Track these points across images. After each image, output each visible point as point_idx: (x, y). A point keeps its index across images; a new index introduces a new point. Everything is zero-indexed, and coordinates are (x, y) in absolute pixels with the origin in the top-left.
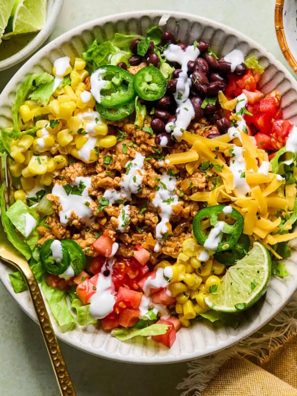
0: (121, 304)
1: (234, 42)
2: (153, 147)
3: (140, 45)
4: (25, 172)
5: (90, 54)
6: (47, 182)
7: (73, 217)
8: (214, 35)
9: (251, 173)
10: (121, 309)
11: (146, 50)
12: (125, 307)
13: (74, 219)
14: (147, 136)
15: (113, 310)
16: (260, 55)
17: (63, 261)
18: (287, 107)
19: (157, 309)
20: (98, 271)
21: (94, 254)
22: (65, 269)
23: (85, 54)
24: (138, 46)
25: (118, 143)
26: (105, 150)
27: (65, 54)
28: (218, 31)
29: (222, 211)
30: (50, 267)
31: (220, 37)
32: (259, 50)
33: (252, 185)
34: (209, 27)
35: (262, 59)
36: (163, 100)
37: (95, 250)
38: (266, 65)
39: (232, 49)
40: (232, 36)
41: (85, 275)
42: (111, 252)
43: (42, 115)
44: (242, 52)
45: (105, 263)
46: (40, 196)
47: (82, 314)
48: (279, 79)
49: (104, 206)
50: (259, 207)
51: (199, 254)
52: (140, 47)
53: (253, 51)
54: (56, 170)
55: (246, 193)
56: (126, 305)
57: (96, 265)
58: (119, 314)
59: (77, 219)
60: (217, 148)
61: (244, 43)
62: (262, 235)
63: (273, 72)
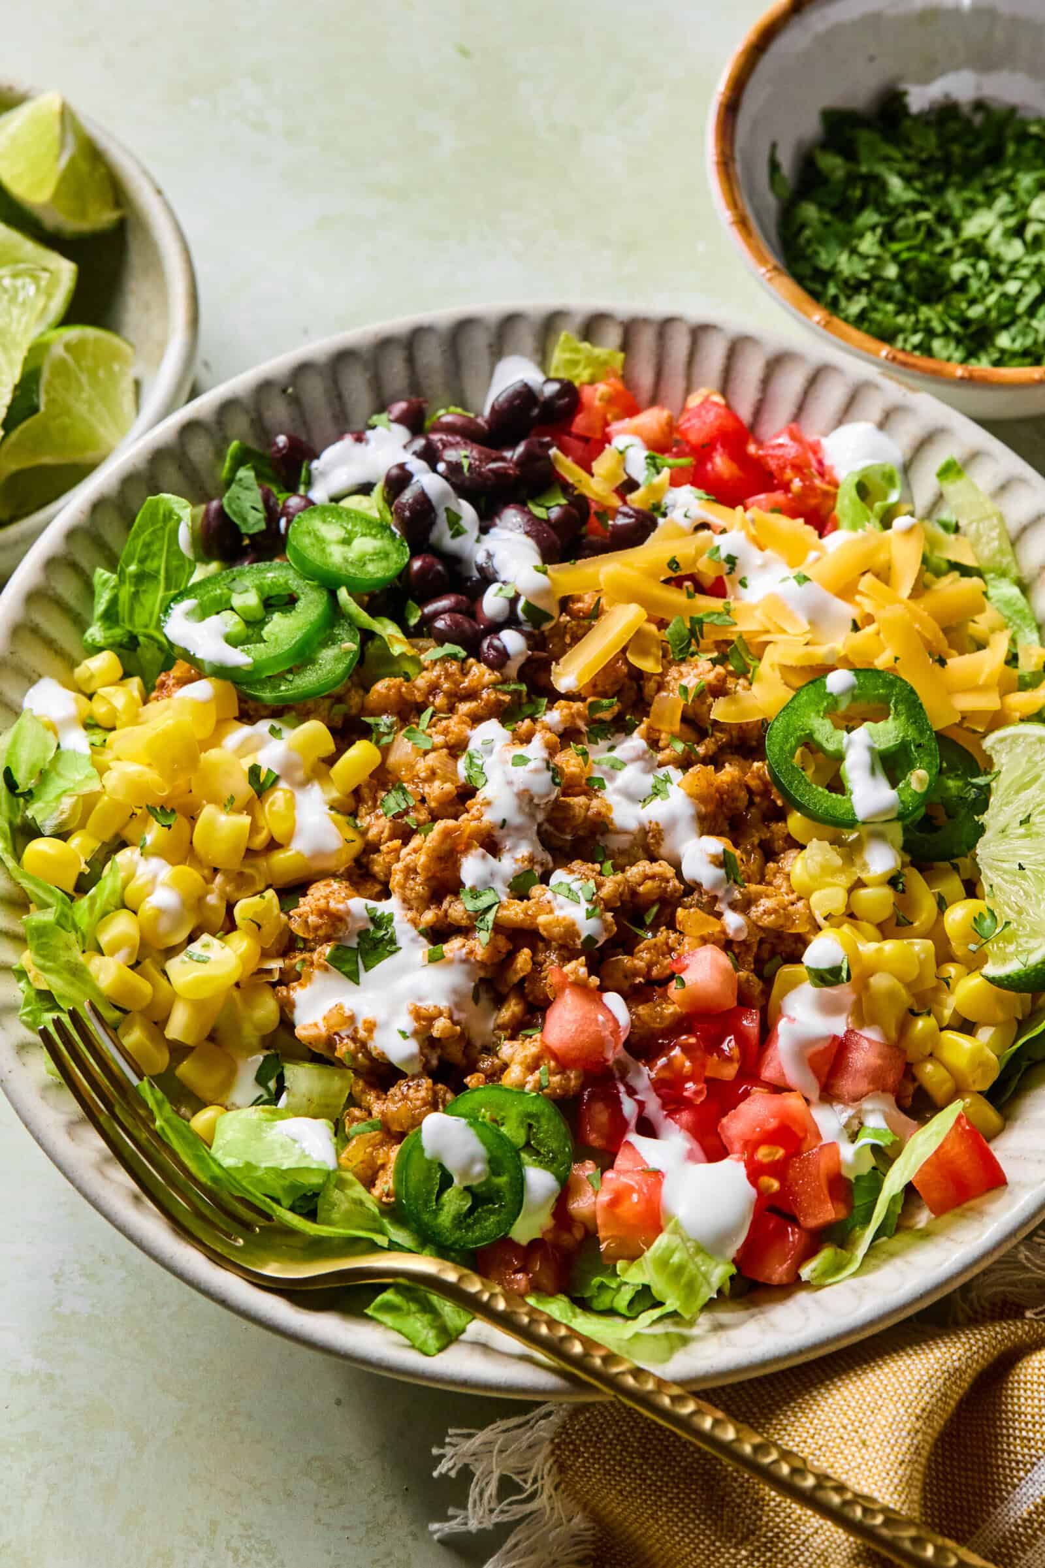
0: (764, 1154)
1: (480, 340)
2: (494, 685)
3: (230, 505)
4: (178, 1026)
5: (111, 616)
6: (266, 1010)
7: (425, 1019)
8: (411, 361)
9: (818, 559)
10: (777, 1169)
11: (260, 506)
12: (780, 1153)
13: (431, 1019)
14: (454, 667)
15: (753, 1192)
16: (578, 320)
17: (495, 1165)
18: (759, 410)
19: (872, 1111)
20: (618, 1127)
21: (569, 1079)
22: (519, 1184)
23: (96, 632)
24: (227, 510)
25: (385, 751)
26: (365, 792)
27: (40, 670)
28: (414, 339)
29: (831, 694)
30: (469, 1227)
31: (432, 356)
32: (565, 310)
33: (847, 592)
34: (385, 344)
35: (591, 327)
36: (417, 565)
37: (563, 1064)
38: (613, 336)
39: (487, 367)
40: (463, 326)
41: (588, 1169)
42: (615, 1021)
43: (104, 843)
44: (523, 354)
45: (622, 1089)
46: (272, 1084)
47: (676, 1259)
48: (679, 345)
49: (490, 908)
50: (917, 626)
51: (865, 866)
52: (235, 513)
53: (551, 323)
54: (265, 955)
55: (850, 625)
56: (782, 1146)
57: (601, 1115)
58: (782, 1185)
59: (440, 1014)
60: (674, 564)
61: (510, 321)
62: (989, 702)
63: (646, 340)
